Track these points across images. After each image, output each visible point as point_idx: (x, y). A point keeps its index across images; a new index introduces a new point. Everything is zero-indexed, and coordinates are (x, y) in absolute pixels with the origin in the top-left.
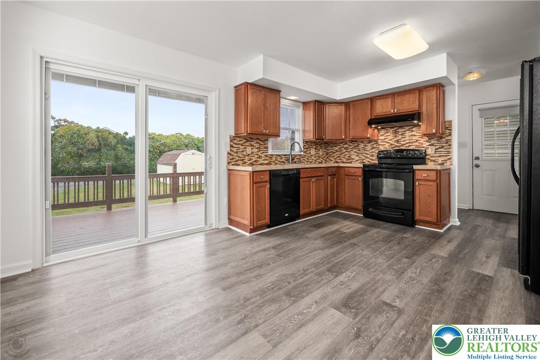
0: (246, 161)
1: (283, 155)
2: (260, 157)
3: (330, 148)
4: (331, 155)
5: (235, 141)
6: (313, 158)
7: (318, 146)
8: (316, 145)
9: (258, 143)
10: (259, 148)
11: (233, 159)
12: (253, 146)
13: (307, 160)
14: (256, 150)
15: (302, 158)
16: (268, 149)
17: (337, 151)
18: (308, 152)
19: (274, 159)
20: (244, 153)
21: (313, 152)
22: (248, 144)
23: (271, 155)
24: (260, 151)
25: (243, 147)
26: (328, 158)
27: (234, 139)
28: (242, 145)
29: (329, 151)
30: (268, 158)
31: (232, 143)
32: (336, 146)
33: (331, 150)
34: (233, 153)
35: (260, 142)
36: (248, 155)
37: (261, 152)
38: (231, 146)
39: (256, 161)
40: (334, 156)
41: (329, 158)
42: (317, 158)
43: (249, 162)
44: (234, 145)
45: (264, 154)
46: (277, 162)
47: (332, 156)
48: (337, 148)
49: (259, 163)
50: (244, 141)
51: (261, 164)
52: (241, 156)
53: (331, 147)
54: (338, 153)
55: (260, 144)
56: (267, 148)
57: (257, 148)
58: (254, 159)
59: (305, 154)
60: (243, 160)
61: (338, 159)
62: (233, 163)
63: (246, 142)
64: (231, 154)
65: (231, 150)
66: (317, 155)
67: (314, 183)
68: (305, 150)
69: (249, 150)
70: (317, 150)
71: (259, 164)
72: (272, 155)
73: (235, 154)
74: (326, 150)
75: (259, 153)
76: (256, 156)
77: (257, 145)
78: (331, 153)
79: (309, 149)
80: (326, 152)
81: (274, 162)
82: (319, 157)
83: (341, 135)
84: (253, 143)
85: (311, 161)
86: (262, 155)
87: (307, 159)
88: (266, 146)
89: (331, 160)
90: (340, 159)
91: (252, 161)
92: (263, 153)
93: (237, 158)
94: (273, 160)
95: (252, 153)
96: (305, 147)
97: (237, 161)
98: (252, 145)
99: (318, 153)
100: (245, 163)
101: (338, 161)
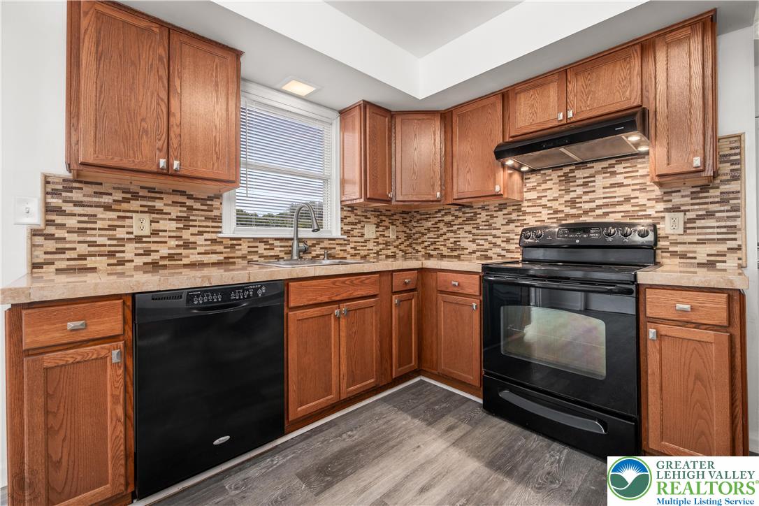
0: (128, 256)
1: (276, 239)
2: (187, 245)
3: (415, 224)
4: (417, 239)
5: (76, 195)
6: (370, 245)
7: (384, 218)
8: (378, 216)
9: (182, 204)
10: (187, 219)
11: (61, 251)
12: (160, 212)
13: (353, 251)
14: (174, 225)
15: (338, 248)
16: (221, 222)
17: (429, 230)
18: (355, 232)
19: (244, 249)
20: (120, 233)
21: (370, 231)
22: (135, 205)
23: (232, 239)
24: (187, 227)
25: (114, 215)
26: (410, 245)
27: (70, 189)
28: (107, 208)
29: (414, 231)
30: (220, 248)
31: (55, 201)
32: (426, 219)
33: (417, 229)
34: (59, 233)
35: (190, 202)
36: (138, 239)
37: (194, 230)
38: (48, 209)
39: (170, 257)
40: (423, 242)
41: (414, 246)
42: (381, 247)
43: (139, 261)
44: (69, 208)
45: (206, 236)
46: (255, 258)
47: (420, 241)
48: (429, 224)
49: (186, 261)
50: (119, 196)
51: (193, 265)
52: (101, 240)
53: (418, 221)
54: (431, 235)
55: (190, 208)
56: (218, 219)
57: (178, 219)
58: (164, 251)
59: (345, 237)
60: (111, 254)
61: (432, 247)
62: (63, 265)
63: (126, 200)
64: (50, 237)
65: (49, 223)
66: (381, 240)
67: (343, 322)
68: (349, 228)
69: (141, 224)
70: (381, 229)
71: (185, 266)
72: (239, 239)
73: (74, 237)
74: (405, 229)
75: (186, 235)
76: (173, 243)
77: (175, 212)
78: (417, 236)
79: (359, 226)
80: (405, 232)
81: (243, 257)
82: (387, 244)
83: (434, 190)
84: (158, 204)
85: (363, 253)
86: (200, 240)
87: (355, 248)
88: (215, 213)
89: (418, 251)
90: (435, 249)
91: (155, 256)
92: (200, 233)
93: (83, 249)
94: (239, 253)
95: (155, 233)
96: (348, 220)
97: (82, 257)
98: (152, 210)
99: (384, 236)
100: (121, 263)
101: (432, 253)
